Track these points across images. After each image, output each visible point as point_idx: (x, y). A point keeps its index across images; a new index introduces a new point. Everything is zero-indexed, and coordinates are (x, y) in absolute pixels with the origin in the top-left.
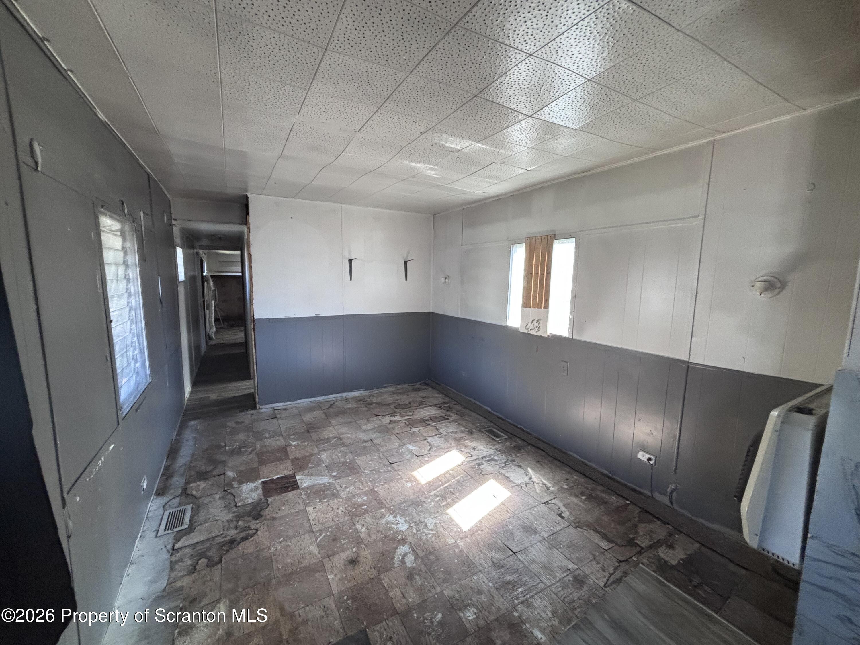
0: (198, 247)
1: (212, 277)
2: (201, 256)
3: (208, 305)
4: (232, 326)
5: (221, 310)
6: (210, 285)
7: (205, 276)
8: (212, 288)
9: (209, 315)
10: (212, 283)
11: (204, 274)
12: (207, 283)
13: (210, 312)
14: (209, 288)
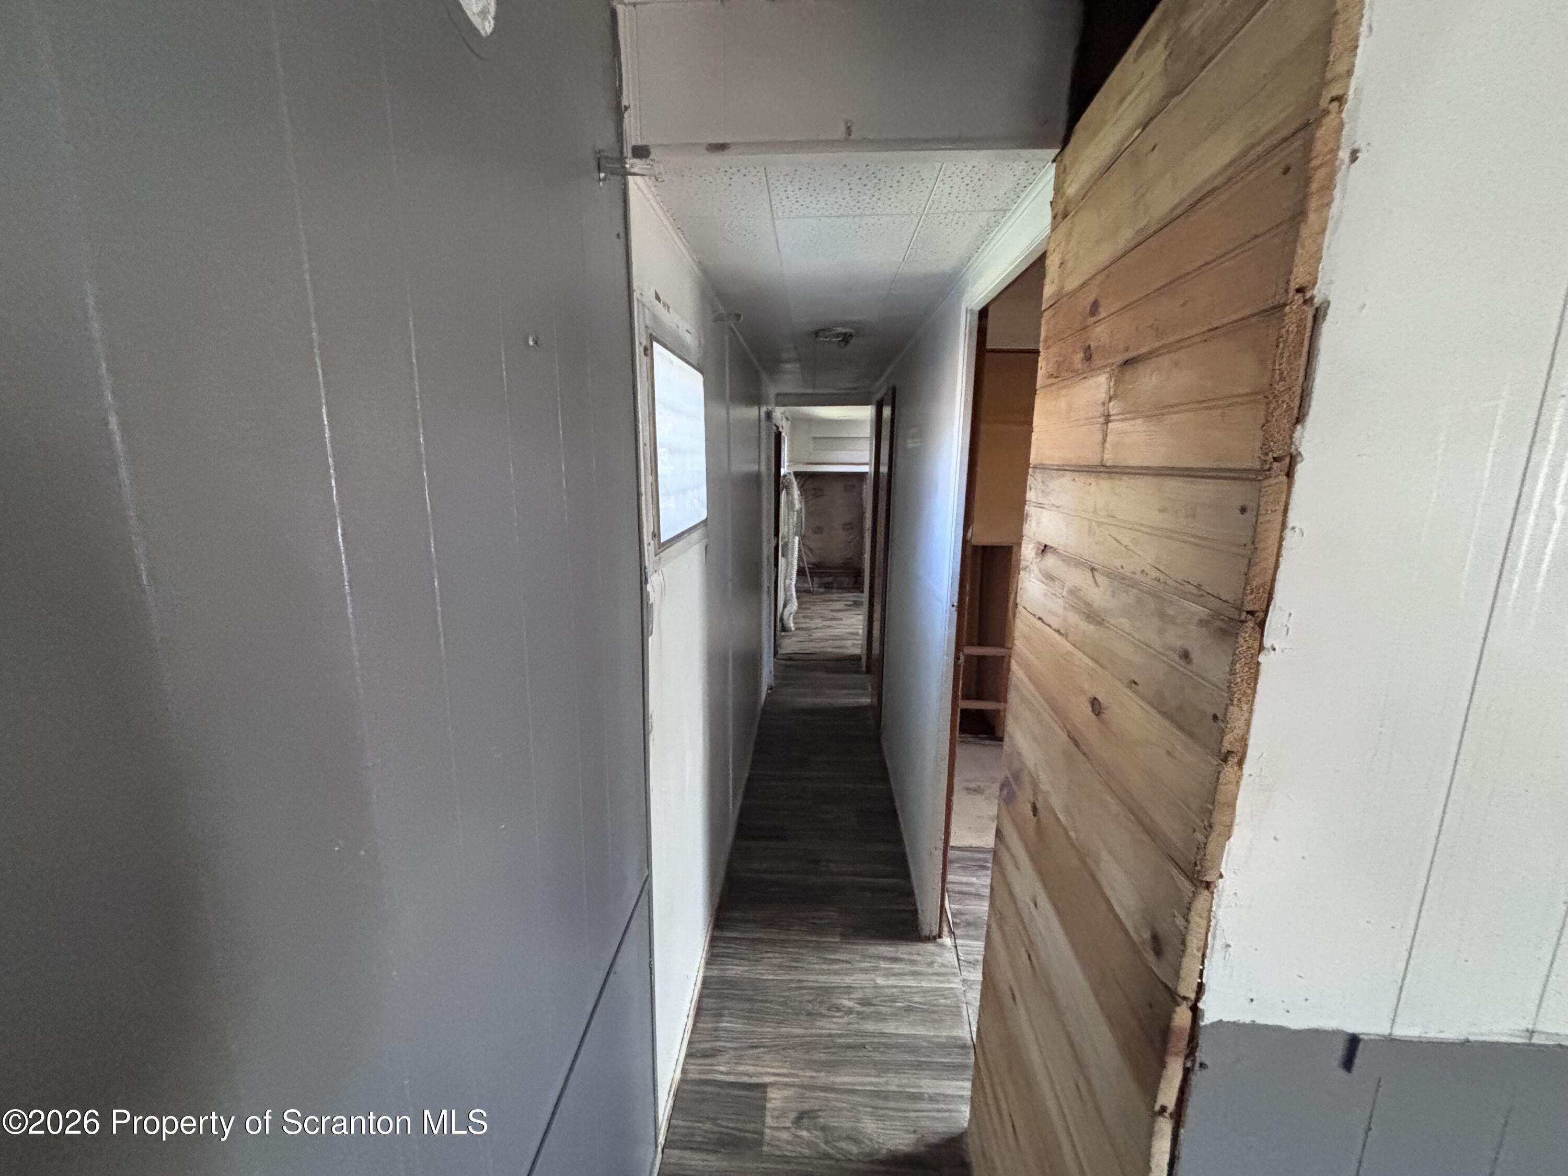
0: (772, 398)
1: (797, 475)
2: (779, 423)
3: (786, 545)
4: (828, 587)
5: (810, 550)
6: (792, 496)
7: (785, 476)
8: (797, 506)
9: (787, 570)
10: (796, 492)
11: (783, 471)
12: (787, 494)
13: (788, 564)
14: (791, 504)
